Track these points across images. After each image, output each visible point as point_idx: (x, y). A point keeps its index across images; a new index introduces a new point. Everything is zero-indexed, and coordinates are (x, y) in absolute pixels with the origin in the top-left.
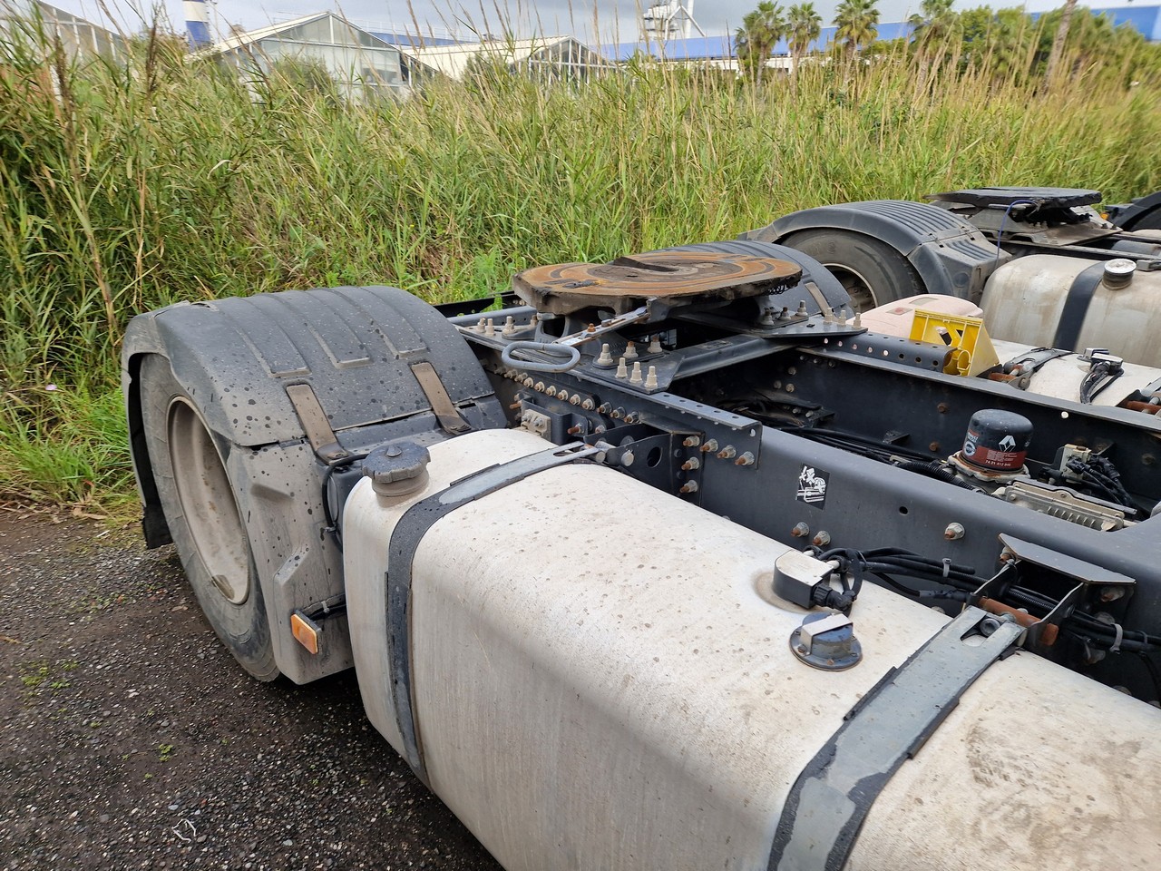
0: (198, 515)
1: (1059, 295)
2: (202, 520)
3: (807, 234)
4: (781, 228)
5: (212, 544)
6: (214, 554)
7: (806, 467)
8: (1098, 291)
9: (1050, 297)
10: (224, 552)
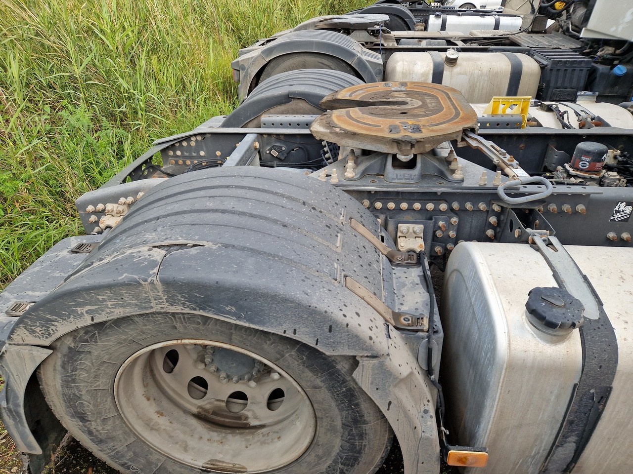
0: (152, 429)
1: (428, 74)
2: (157, 430)
3: (284, 57)
4: (267, 56)
5: (177, 443)
6: (186, 449)
7: (620, 203)
8: (445, 68)
9: (425, 75)
10: (192, 443)
